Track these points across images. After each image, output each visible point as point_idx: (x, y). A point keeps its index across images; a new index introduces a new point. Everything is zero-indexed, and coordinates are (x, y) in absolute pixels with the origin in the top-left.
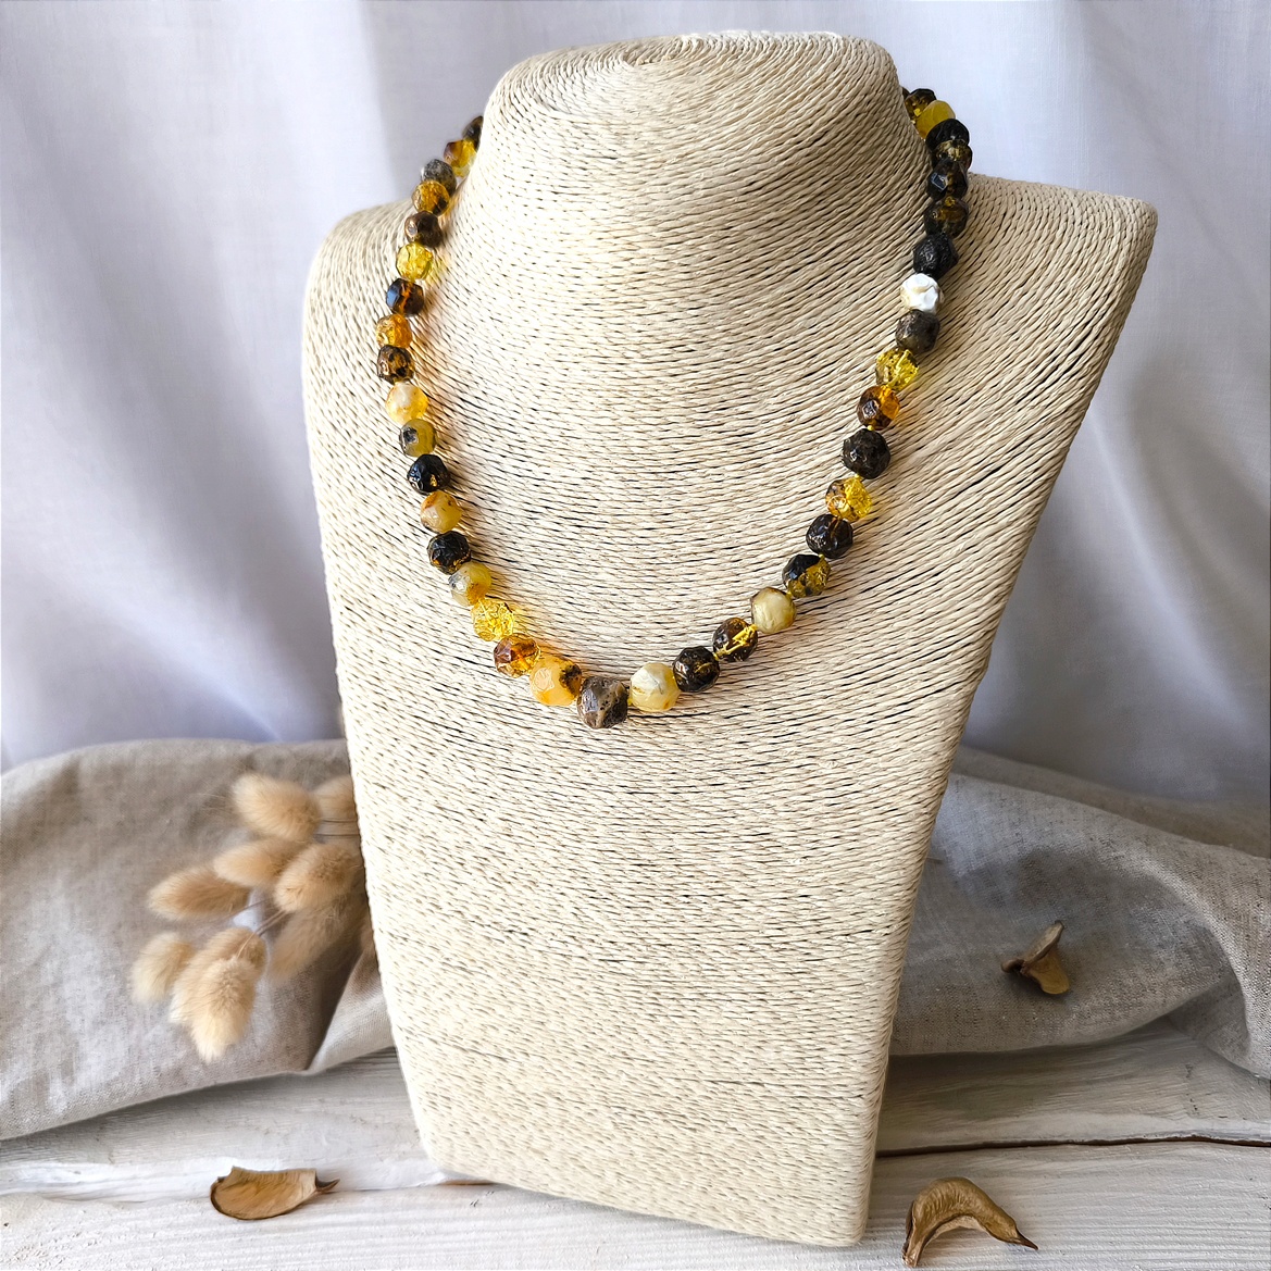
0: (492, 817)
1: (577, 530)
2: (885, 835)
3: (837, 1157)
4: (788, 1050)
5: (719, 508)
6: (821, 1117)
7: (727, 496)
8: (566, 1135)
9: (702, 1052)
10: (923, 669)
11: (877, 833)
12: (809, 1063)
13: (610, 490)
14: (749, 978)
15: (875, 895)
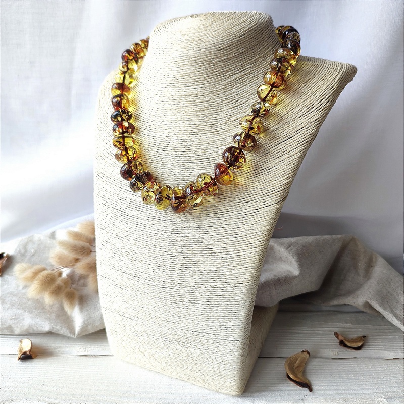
0: (131, 239)
1: (163, 152)
2: (248, 252)
3: (232, 362)
4: (216, 322)
5: (205, 146)
6: (227, 347)
7: (207, 143)
8: (150, 347)
9: (189, 321)
10: (263, 199)
11: (246, 251)
12: (222, 327)
13: (173, 140)
14: (204, 296)
15: (244, 271)
